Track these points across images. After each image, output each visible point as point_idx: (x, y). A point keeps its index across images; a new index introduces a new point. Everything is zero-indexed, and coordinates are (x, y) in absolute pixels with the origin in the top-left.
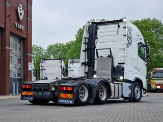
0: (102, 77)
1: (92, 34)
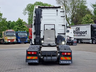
0: (48, 42)
1: (38, 14)
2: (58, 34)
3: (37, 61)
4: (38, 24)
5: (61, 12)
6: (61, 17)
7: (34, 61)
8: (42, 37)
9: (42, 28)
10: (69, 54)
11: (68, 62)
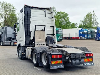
3: (62, 66)
4: (27, 24)
5: (48, 13)
6: (49, 18)
7: (59, 66)
8: (32, 38)
9: (32, 29)
10: (92, 55)
11: (90, 64)
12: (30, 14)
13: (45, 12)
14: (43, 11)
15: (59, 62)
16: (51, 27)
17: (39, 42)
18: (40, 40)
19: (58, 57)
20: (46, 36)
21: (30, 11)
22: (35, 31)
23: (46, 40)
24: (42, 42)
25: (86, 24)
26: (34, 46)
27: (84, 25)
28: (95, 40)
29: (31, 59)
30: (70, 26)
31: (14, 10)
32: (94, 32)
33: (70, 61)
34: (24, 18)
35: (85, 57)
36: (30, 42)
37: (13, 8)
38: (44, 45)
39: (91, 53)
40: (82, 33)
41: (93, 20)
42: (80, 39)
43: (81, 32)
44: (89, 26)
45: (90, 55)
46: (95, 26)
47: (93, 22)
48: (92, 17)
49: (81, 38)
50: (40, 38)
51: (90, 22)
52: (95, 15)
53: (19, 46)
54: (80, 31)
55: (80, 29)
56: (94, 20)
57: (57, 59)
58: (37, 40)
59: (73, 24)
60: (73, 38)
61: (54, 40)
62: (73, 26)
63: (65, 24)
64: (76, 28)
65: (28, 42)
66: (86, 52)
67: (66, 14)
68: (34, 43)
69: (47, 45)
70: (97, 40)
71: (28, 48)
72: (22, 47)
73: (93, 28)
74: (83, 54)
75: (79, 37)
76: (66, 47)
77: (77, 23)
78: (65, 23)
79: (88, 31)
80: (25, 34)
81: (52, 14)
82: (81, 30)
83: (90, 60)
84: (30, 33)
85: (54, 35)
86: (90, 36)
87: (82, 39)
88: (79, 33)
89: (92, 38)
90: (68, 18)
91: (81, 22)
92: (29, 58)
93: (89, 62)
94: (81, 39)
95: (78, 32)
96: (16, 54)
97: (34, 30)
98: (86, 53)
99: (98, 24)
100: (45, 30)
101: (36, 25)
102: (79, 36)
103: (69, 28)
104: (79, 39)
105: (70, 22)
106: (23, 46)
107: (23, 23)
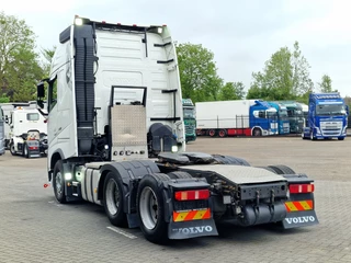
0: (127, 149)
1: (85, 47)
2: (152, 119)
3: (209, 229)
4: (85, 84)
5: (155, 45)
6: (158, 62)
7: (198, 228)
8: (100, 131)
9: (101, 99)
10: (309, 190)
11: (306, 219)
12: (94, 48)
13: (144, 41)
14: (138, 38)
15: (200, 214)
16: (165, 92)
17: (124, 145)
18: (127, 136)
19: (197, 197)
20: (149, 124)
21: (94, 37)
22: (111, 105)
23: (150, 136)
24: (134, 145)
25: (272, 85)
26: (109, 159)
27: (264, 88)
28: (304, 138)
29: (98, 202)
30: (219, 92)
31: (30, 37)
32: (299, 112)
33: (238, 211)
34: (73, 61)
35: (288, 195)
36: (93, 145)
37: (27, 33)
38: (141, 153)
39: (308, 183)
40: (261, 115)
41: (293, 71)
42: (254, 136)
43: (256, 113)
44: (280, 92)
45: (305, 189)
46: (300, 92)
47: (296, 78)
48: (292, 61)
49: (258, 132)
50: (128, 132)
51: (286, 78)
52: (301, 56)
53: (57, 156)
54: (252, 109)
55: (253, 102)
56: (299, 72)
57: (192, 204)
58: (116, 137)
59: (229, 85)
60: (229, 133)
61: (175, 138)
62: (230, 94)
63: (202, 85)
64: (239, 98)
65: (87, 145)
66: (290, 180)
67: (204, 51)
68: (106, 147)
69: (152, 154)
70: (309, 139)
71: (87, 164)
72: (65, 161)
73: (294, 98)
74: (283, 188)
75: (251, 127)
76: (222, 163)
77: (240, 84)
78: (202, 81)
79: (279, 110)
80: (78, 118)
81: (169, 48)
82: (258, 104)
83: (305, 204)
84: (95, 114)
85: (175, 119)
86: (287, 125)
87: (260, 136)
88: (251, 116)
89: (293, 133)
90: (213, 66)
91: (254, 80)
92: (90, 199)
93: (301, 213)
94: (256, 134)
95: (246, 113)
96: (46, 186)
97: (108, 104)
98: (290, 184)
99: (312, 84)
100: (144, 103)
101: (113, 87)
102: (251, 125)
103: (215, 99)
104: (249, 136)
105: (221, 81)
106: (72, 159)
107: (68, 79)
